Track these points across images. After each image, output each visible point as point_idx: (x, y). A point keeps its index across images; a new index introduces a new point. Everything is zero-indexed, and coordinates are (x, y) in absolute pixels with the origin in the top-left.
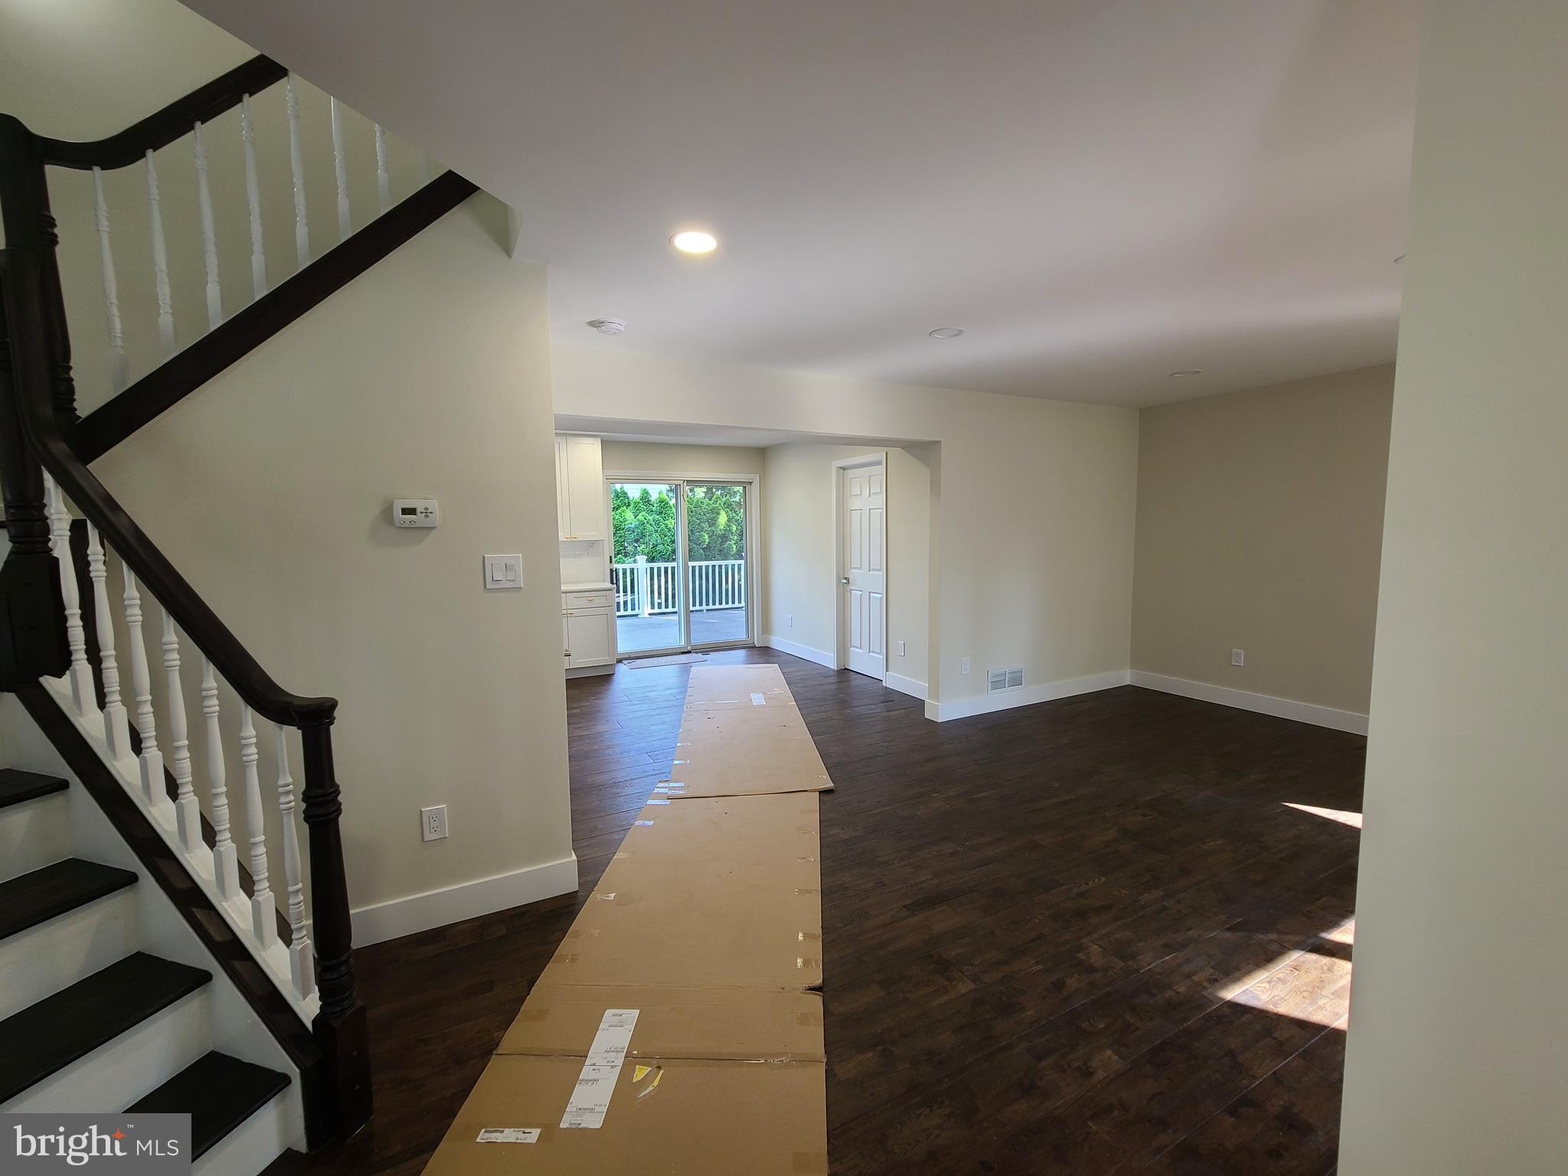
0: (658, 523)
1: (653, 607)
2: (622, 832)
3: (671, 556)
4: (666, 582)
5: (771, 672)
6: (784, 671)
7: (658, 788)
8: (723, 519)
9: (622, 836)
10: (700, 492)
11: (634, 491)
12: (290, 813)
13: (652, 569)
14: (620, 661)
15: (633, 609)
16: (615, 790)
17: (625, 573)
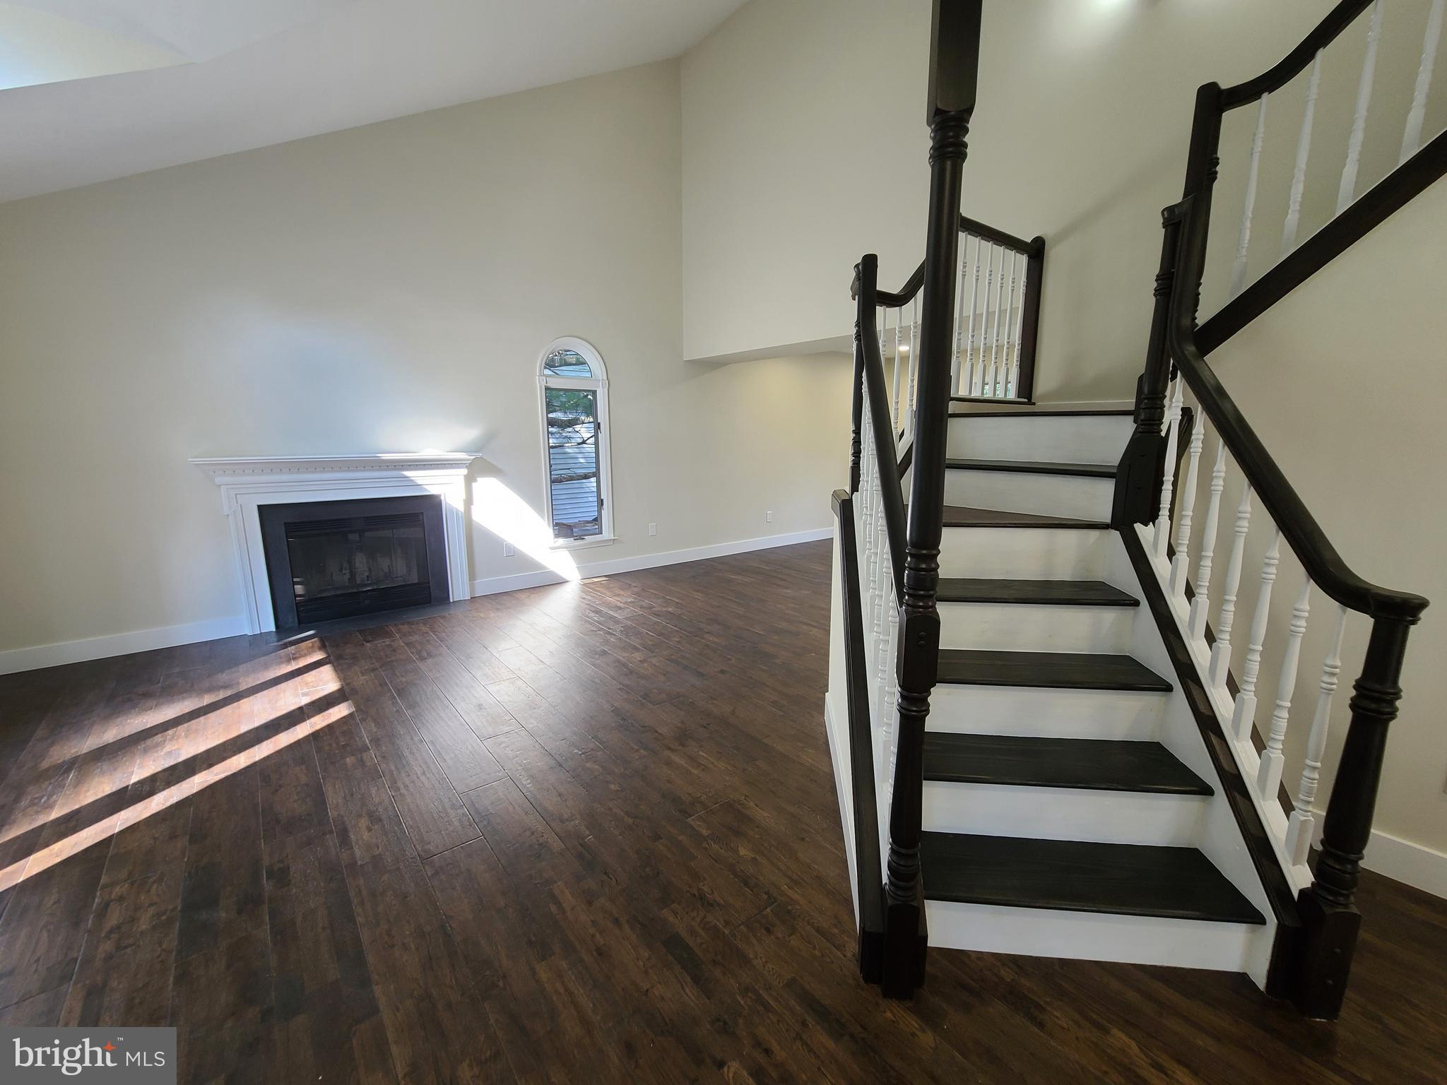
12: (1329, 694)
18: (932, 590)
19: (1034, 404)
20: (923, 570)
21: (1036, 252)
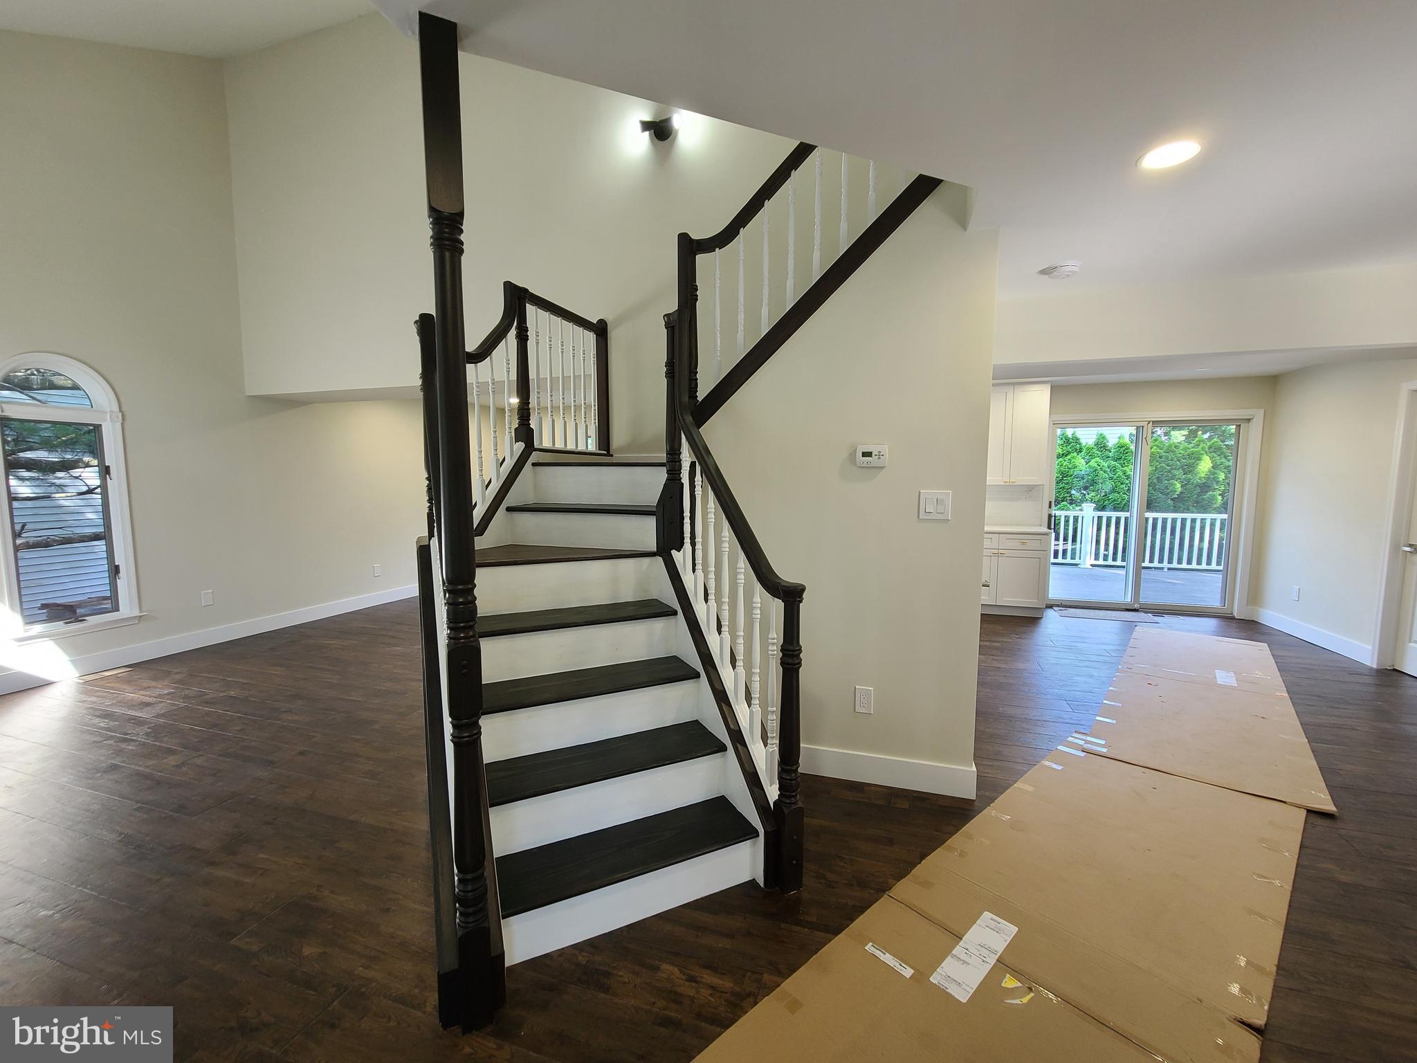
0: (1114, 470)
1: (1097, 558)
2: (1027, 766)
3: (1125, 507)
4: (1117, 533)
5: (1258, 651)
6: (1275, 653)
7: (1072, 737)
8: (1205, 465)
9: (1025, 769)
10: (1178, 436)
11: (1087, 436)
12: (772, 658)
13: (1100, 518)
14: (1050, 607)
15: (1073, 558)
16: (1025, 725)
17: (1067, 521)
18: (471, 621)
19: (612, 456)
20: (461, 603)
21: (601, 330)
